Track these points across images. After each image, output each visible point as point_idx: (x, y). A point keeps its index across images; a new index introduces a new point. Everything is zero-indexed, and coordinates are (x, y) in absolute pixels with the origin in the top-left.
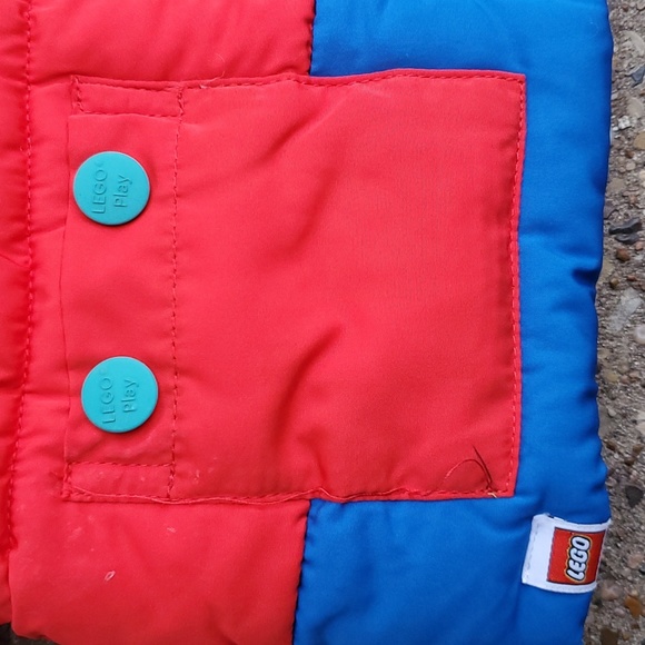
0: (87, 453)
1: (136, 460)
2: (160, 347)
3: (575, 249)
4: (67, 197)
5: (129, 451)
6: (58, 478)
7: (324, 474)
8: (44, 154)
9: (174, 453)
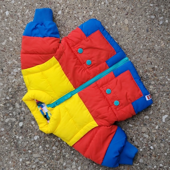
0: (117, 108)
1: (120, 106)
2: (117, 99)
3: (138, 79)
4: (106, 93)
5: (119, 106)
6: (116, 110)
7: (131, 101)
8: (103, 92)
9: (122, 105)
